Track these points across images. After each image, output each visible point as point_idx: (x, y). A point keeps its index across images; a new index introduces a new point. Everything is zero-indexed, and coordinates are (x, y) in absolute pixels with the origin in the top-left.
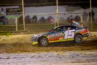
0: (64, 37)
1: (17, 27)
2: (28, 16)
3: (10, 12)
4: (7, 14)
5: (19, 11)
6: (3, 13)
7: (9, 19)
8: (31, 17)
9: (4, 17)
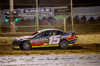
0: (48, 43)
1: (65, 27)
2: (77, 17)
3: (58, 12)
4: (55, 15)
5: (68, 11)
6: (51, 13)
7: (57, 19)
8: (80, 17)
9: (52, 18)
